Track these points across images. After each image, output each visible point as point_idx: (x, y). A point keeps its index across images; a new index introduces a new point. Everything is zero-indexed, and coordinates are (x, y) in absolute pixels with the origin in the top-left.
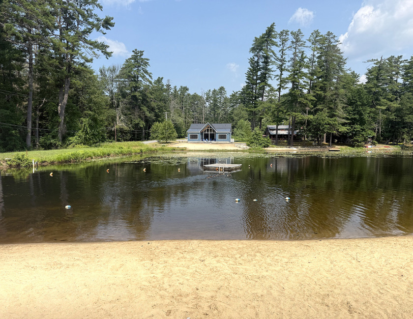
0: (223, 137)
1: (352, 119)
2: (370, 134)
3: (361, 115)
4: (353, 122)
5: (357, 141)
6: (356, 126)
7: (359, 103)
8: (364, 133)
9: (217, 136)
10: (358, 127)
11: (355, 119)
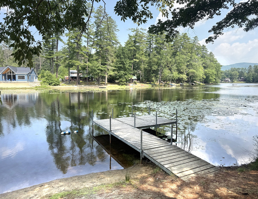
0: (22, 77)
1: (118, 67)
2: (130, 77)
3: (124, 64)
4: (119, 69)
5: (122, 81)
6: (121, 72)
7: (122, 56)
8: (126, 76)
9: (17, 77)
10: (122, 72)
11: (121, 67)
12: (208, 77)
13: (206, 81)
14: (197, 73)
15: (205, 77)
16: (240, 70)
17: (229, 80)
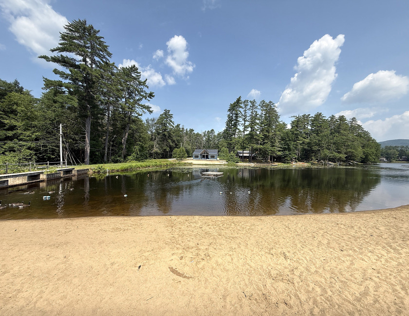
0: (213, 157)
2: (294, 156)
3: (289, 145)
4: (285, 149)
5: (287, 160)
7: (287, 139)
8: (290, 155)
9: (209, 157)
10: (287, 152)
12: (367, 156)
13: (364, 161)
14: (355, 153)
15: (364, 157)
16: (399, 149)
17: (385, 160)
